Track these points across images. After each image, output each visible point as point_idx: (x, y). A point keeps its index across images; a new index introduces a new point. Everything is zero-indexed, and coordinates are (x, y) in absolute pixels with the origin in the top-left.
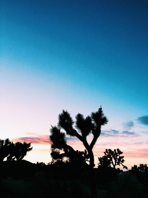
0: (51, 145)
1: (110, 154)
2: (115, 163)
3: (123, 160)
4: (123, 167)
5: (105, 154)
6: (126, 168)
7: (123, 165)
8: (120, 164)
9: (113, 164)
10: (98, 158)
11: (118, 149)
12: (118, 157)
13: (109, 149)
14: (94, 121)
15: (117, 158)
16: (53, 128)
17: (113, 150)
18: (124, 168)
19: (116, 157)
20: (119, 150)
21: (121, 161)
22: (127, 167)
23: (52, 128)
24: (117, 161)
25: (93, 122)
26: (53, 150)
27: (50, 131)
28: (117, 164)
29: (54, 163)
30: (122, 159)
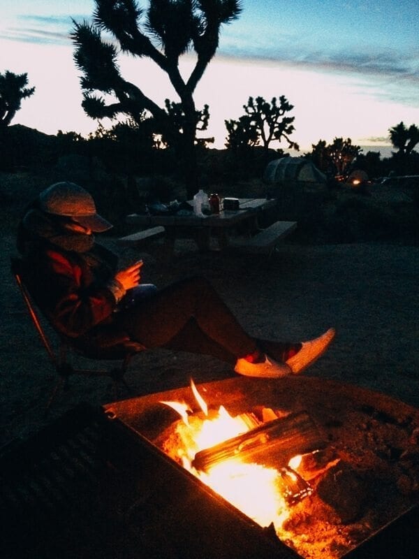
0: (80, 80)
1: (259, 111)
2: (271, 136)
3: (292, 128)
4: (289, 144)
5: (247, 111)
6: (297, 147)
7: (288, 141)
8: (282, 137)
9: (264, 138)
10: (226, 121)
11: (283, 97)
12: (280, 120)
13: (259, 97)
14: (201, 8)
15: (276, 122)
16: (79, 28)
17: (268, 101)
18: (290, 147)
19: (274, 120)
20: (286, 100)
21: (286, 130)
22: (298, 144)
23: (76, 28)
24: (276, 130)
25: (198, 12)
26: (85, 95)
27: (73, 38)
28: (273, 137)
29: (104, 133)
30: (289, 125)
